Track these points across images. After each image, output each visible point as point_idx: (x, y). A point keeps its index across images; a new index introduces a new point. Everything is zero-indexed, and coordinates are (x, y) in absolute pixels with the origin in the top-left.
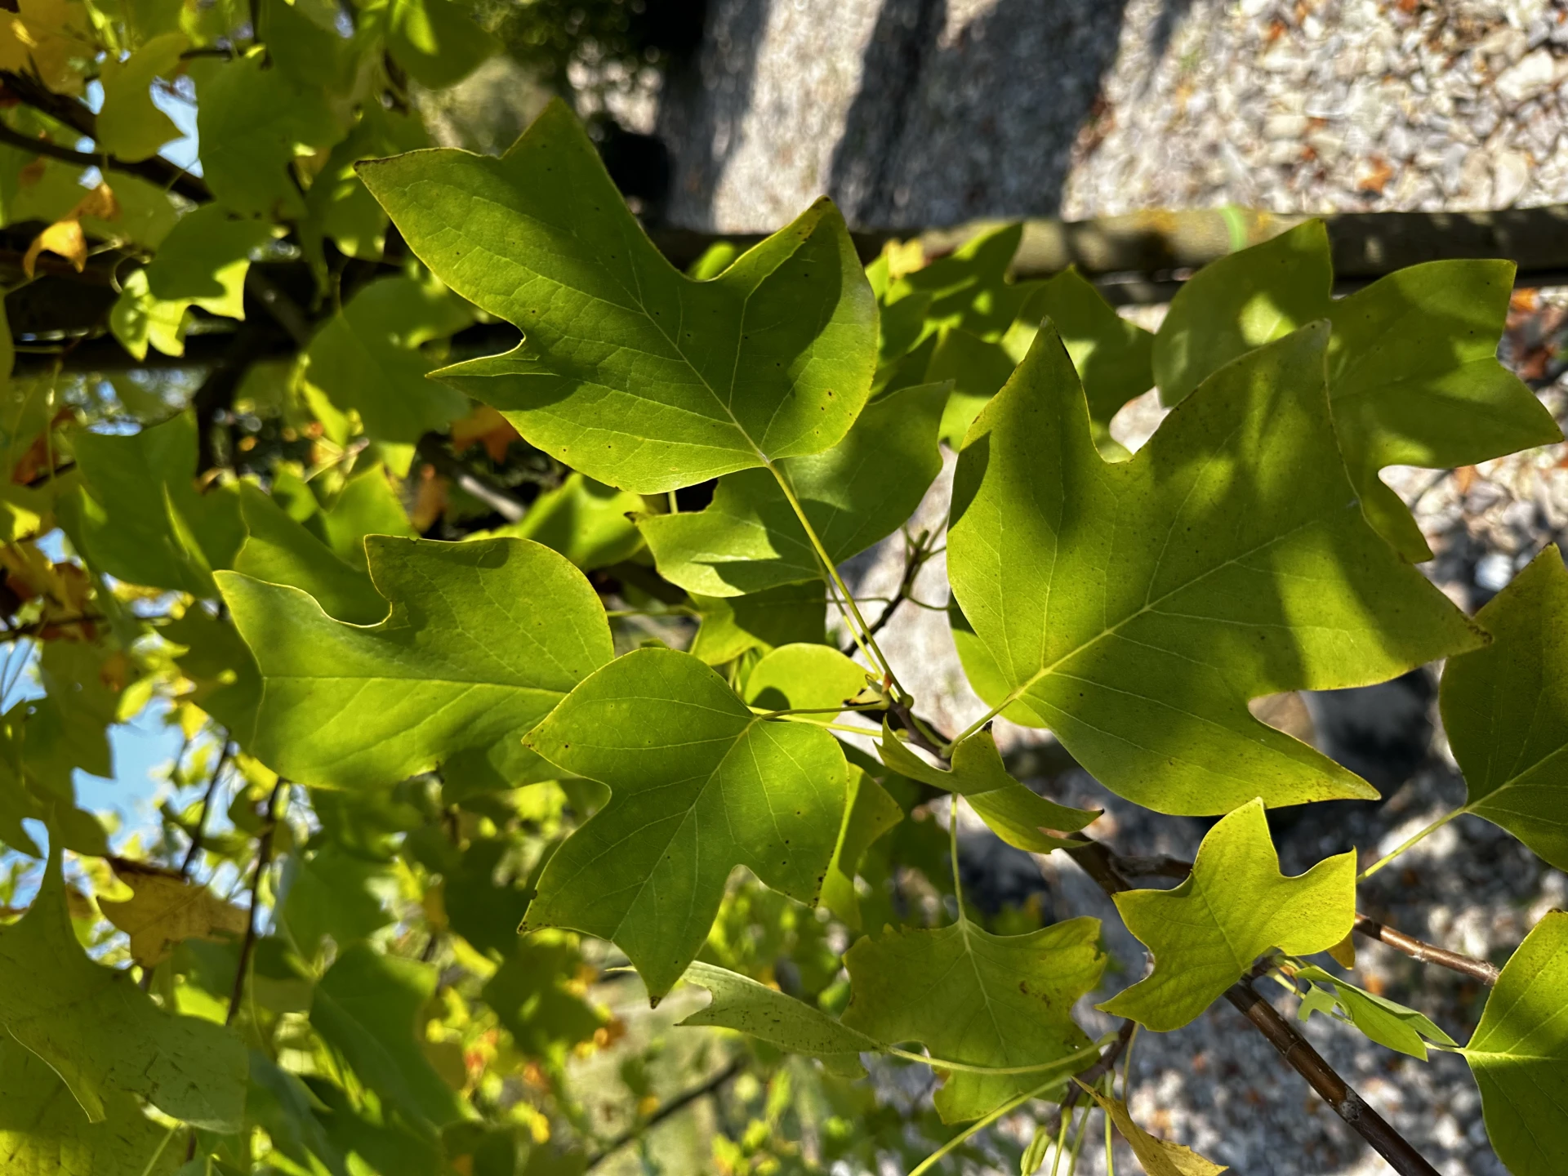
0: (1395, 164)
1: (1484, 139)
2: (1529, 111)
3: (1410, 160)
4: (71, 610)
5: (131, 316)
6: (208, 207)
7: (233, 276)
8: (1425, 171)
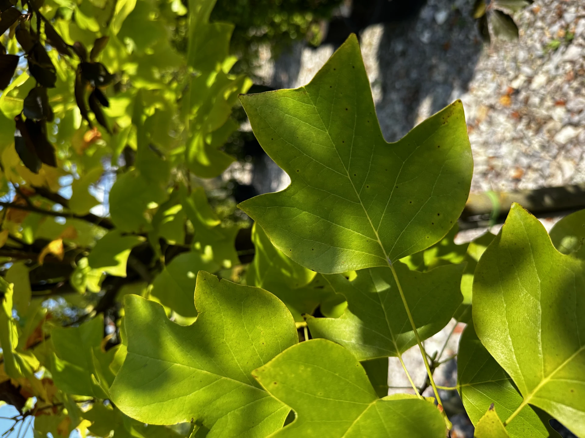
0: (524, 170)
1: (555, 157)
2: (569, 146)
3: (529, 167)
4: (48, 403)
5: (80, 276)
6: (113, 232)
7: (123, 257)
8: (536, 170)
